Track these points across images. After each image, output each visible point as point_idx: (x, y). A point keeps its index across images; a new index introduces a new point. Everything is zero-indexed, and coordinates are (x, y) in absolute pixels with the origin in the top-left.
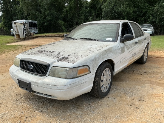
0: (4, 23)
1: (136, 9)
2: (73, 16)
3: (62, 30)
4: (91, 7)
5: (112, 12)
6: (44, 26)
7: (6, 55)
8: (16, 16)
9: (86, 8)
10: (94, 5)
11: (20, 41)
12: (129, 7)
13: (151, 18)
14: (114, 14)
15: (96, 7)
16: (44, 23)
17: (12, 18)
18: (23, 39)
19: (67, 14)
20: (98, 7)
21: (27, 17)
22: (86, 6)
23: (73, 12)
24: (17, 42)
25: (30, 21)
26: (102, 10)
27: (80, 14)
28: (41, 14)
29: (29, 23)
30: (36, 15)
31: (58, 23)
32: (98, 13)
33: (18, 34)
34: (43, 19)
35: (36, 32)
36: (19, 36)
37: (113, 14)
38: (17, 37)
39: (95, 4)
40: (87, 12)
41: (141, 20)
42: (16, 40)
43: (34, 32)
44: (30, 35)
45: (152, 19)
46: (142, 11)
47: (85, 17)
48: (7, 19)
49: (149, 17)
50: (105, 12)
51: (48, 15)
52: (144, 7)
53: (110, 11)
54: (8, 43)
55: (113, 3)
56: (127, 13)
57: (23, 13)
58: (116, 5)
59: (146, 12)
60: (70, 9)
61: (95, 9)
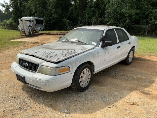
0: (14, 18)
1: (139, 11)
2: (77, 15)
3: (66, 28)
4: (96, 7)
5: (115, 13)
6: (50, 23)
7: (8, 52)
8: (24, 13)
9: (91, 8)
10: (98, 5)
11: (25, 37)
12: (132, 9)
13: (153, 20)
14: (117, 15)
15: (100, 7)
16: (50, 20)
17: (21, 14)
18: (28, 35)
19: (72, 13)
20: (102, 7)
21: (35, 14)
22: (90, 6)
23: (78, 11)
24: (22, 38)
25: (37, 18)
26: (105, 10)
27: (84, 13)
28: (48, 11)
29: (36, 20)
30: (43, 12)
31: (63, 21)
32: (101, 13)
33: (24, 30)
34: (50, 16)
35: (42, 29)
36: (24, 32)
37: (115, 14)
38: (23, 33)
39: (100, 4)
40: (91, 12)
41: (143, 22)
42: (22, 37)
43: (40, 29)
44: (36, 32)
45: (154, 22)
46: (145, 13)
47: (89, 16)
48: (17, 15)
49: (151, 20)
50: (108, 13)
51: (54, 14)
52: (147, 10)
53: (113, 12)
54: (14, 39)
55: (116, 4)
56: (130, 14)
57: (31, 10)
58: (119, 7)
59: (148, 14)
60: (75, 8)
61: (99, 9)
